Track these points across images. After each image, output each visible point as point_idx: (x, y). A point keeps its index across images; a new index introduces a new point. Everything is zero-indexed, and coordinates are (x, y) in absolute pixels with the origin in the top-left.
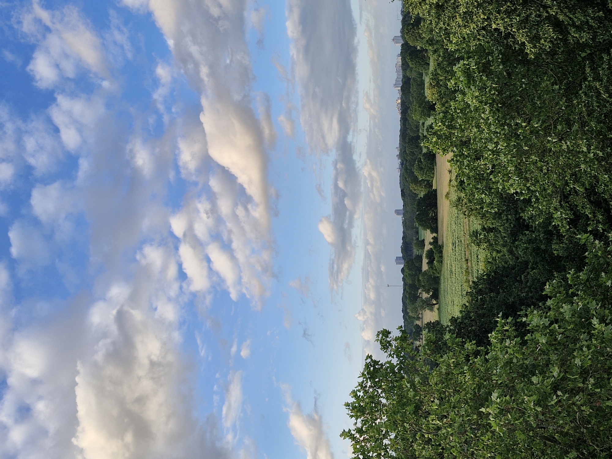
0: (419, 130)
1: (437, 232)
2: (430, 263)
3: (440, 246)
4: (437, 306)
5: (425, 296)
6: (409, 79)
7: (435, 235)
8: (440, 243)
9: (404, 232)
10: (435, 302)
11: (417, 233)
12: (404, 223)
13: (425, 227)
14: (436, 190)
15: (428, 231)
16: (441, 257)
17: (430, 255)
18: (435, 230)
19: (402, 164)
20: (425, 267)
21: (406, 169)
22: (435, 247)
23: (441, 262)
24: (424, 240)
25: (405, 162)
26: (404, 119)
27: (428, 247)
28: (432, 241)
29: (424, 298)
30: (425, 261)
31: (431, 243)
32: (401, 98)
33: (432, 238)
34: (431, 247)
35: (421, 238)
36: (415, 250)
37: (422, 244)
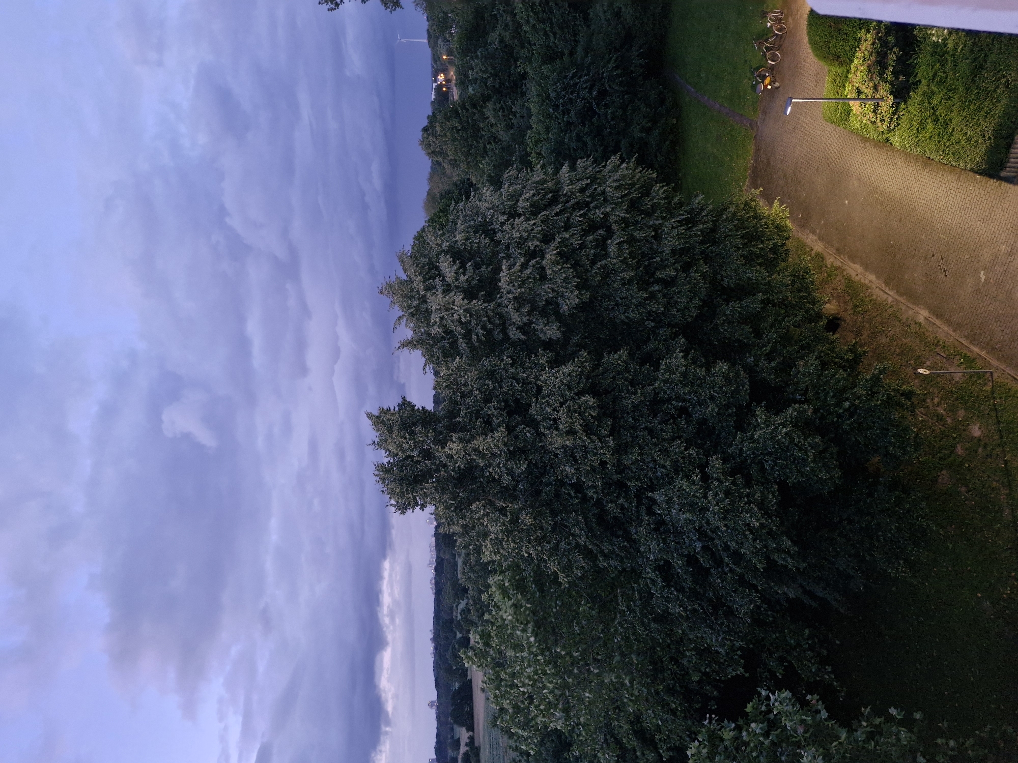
0: (452, 612)
1: (473, 731)
3: (477, 748)
6: (443, 560)
7: (471, 733)
8: (476, 744)
9: (437, 729)
11: (452, 729)
12: (438, 718)
13: (461, 724)
14: (471, 680)
15: (464, 729)
17: (466, 758)
18: (471, 727)
19: (436, 648)
21: (440, 655)
22: (472, 749)
24: (459, 738)
25: (439, 647)
26: (438, 601)
27: (463, 749)
28: (468, 741)
31: (467, 745)
32: (435, 578)
33: (469, 738)
34: (468, 748)
35: (456, 737)
36: (450, 751)
37: (457, 743)
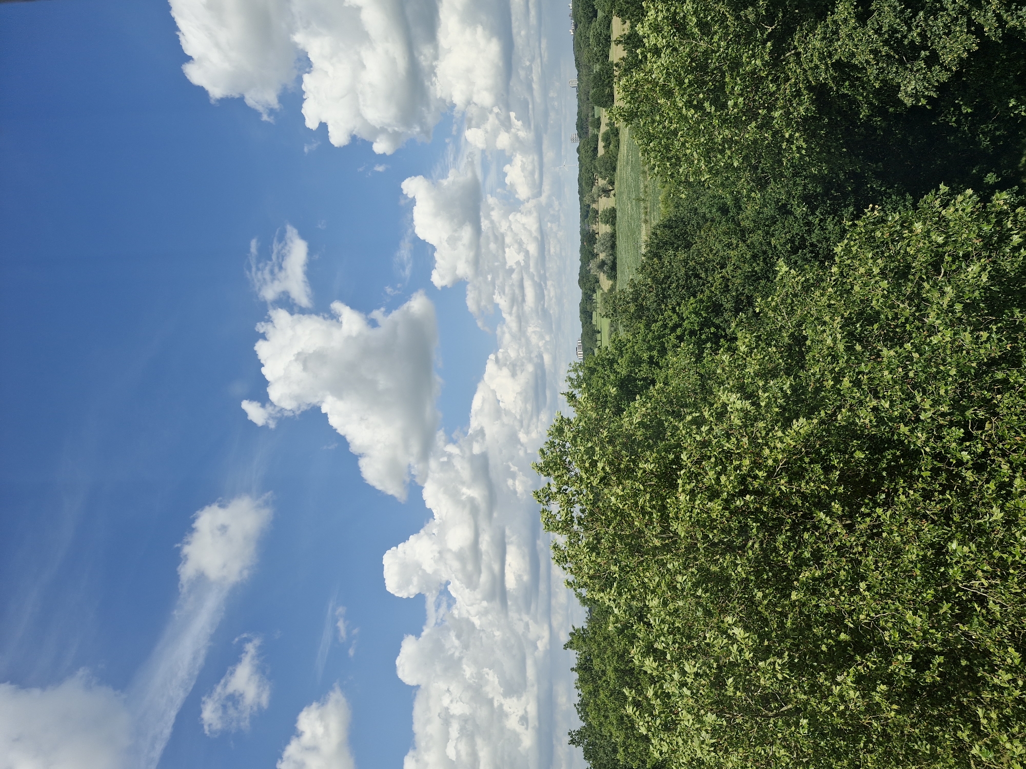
2: (606, 147)
3: (616, 129)
4: (613, 192)
5: (601, 182)
9: (579, 107)
10: (611, 188)
11: (593, 108)
12: (579, 95)
13: (601, 105)
15: (604, 110)
16: (618, 141)
17: (607, 139)
18: (610, 107)
19: (576, 26)
20: (601, 151)
22: (612, 130)
23: (617, 146)
24: (600, 118)
25: (579, 24)
27: (604, 129)
28: (608, 122)
29: (600, 185)
30: (601, 144)
31: (607, 125)
33: (608, 119)
34: (608, 128)
35: (596, 117)
36: (590, 128)
37: (597, 123)
